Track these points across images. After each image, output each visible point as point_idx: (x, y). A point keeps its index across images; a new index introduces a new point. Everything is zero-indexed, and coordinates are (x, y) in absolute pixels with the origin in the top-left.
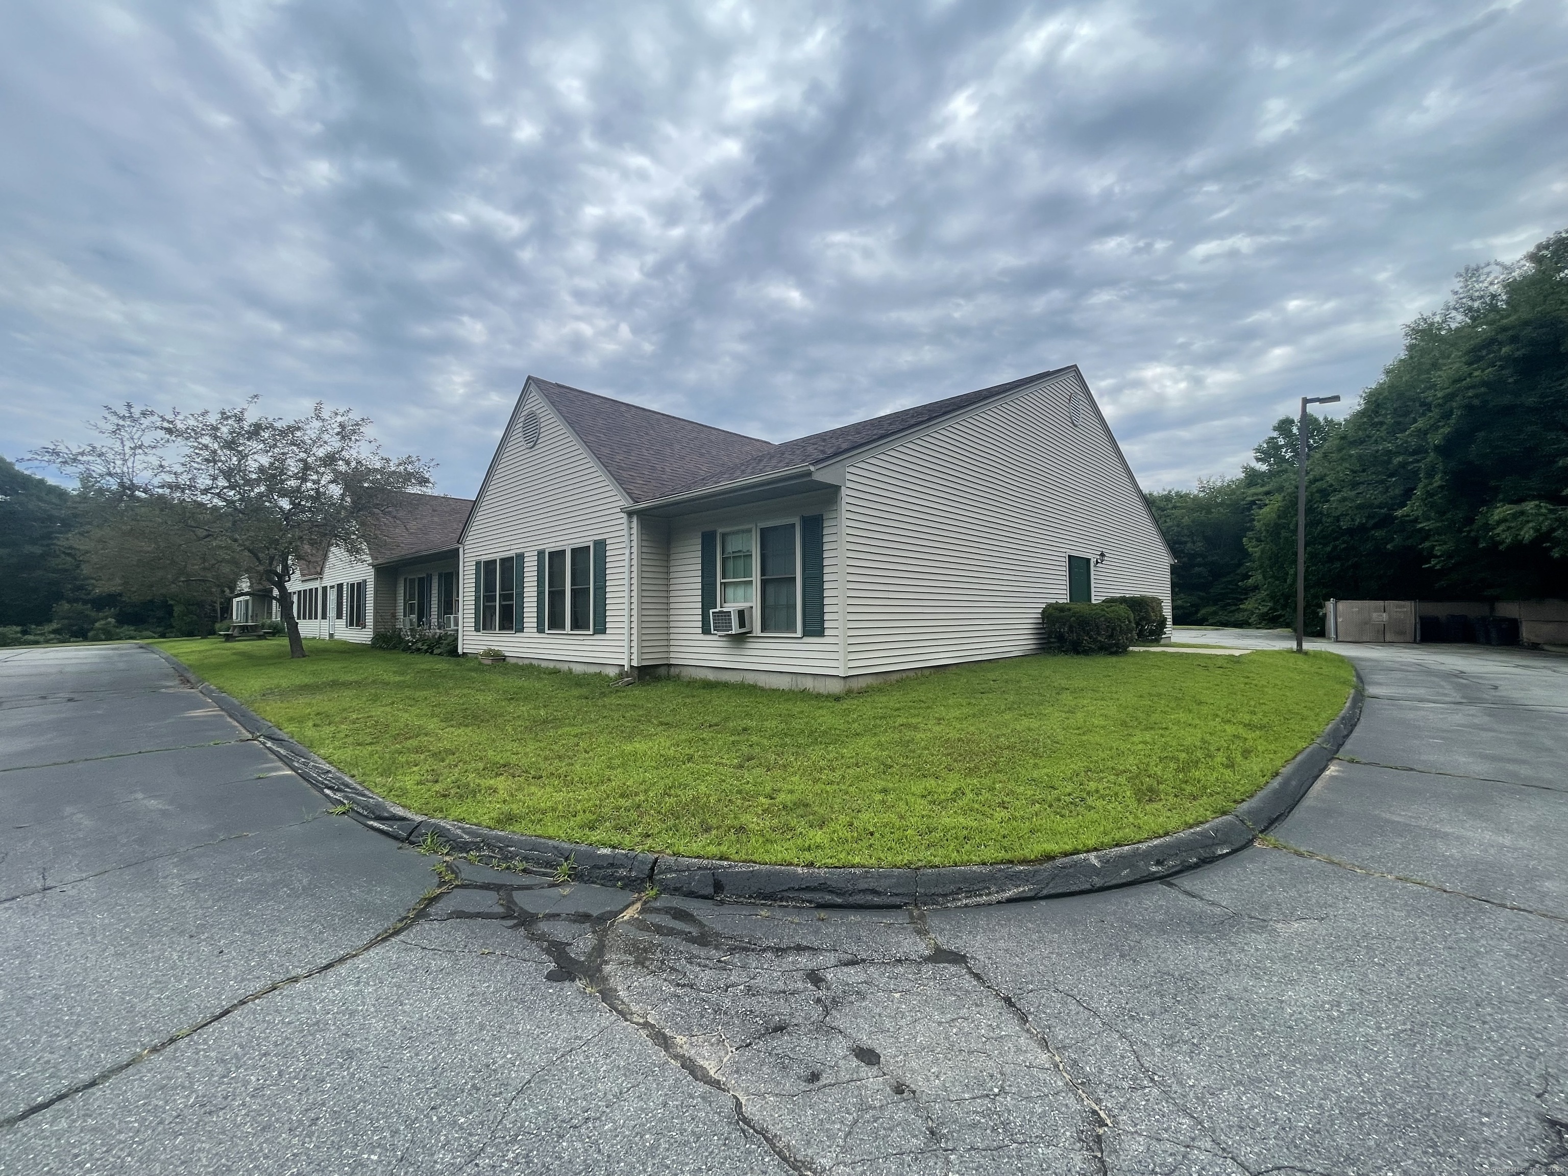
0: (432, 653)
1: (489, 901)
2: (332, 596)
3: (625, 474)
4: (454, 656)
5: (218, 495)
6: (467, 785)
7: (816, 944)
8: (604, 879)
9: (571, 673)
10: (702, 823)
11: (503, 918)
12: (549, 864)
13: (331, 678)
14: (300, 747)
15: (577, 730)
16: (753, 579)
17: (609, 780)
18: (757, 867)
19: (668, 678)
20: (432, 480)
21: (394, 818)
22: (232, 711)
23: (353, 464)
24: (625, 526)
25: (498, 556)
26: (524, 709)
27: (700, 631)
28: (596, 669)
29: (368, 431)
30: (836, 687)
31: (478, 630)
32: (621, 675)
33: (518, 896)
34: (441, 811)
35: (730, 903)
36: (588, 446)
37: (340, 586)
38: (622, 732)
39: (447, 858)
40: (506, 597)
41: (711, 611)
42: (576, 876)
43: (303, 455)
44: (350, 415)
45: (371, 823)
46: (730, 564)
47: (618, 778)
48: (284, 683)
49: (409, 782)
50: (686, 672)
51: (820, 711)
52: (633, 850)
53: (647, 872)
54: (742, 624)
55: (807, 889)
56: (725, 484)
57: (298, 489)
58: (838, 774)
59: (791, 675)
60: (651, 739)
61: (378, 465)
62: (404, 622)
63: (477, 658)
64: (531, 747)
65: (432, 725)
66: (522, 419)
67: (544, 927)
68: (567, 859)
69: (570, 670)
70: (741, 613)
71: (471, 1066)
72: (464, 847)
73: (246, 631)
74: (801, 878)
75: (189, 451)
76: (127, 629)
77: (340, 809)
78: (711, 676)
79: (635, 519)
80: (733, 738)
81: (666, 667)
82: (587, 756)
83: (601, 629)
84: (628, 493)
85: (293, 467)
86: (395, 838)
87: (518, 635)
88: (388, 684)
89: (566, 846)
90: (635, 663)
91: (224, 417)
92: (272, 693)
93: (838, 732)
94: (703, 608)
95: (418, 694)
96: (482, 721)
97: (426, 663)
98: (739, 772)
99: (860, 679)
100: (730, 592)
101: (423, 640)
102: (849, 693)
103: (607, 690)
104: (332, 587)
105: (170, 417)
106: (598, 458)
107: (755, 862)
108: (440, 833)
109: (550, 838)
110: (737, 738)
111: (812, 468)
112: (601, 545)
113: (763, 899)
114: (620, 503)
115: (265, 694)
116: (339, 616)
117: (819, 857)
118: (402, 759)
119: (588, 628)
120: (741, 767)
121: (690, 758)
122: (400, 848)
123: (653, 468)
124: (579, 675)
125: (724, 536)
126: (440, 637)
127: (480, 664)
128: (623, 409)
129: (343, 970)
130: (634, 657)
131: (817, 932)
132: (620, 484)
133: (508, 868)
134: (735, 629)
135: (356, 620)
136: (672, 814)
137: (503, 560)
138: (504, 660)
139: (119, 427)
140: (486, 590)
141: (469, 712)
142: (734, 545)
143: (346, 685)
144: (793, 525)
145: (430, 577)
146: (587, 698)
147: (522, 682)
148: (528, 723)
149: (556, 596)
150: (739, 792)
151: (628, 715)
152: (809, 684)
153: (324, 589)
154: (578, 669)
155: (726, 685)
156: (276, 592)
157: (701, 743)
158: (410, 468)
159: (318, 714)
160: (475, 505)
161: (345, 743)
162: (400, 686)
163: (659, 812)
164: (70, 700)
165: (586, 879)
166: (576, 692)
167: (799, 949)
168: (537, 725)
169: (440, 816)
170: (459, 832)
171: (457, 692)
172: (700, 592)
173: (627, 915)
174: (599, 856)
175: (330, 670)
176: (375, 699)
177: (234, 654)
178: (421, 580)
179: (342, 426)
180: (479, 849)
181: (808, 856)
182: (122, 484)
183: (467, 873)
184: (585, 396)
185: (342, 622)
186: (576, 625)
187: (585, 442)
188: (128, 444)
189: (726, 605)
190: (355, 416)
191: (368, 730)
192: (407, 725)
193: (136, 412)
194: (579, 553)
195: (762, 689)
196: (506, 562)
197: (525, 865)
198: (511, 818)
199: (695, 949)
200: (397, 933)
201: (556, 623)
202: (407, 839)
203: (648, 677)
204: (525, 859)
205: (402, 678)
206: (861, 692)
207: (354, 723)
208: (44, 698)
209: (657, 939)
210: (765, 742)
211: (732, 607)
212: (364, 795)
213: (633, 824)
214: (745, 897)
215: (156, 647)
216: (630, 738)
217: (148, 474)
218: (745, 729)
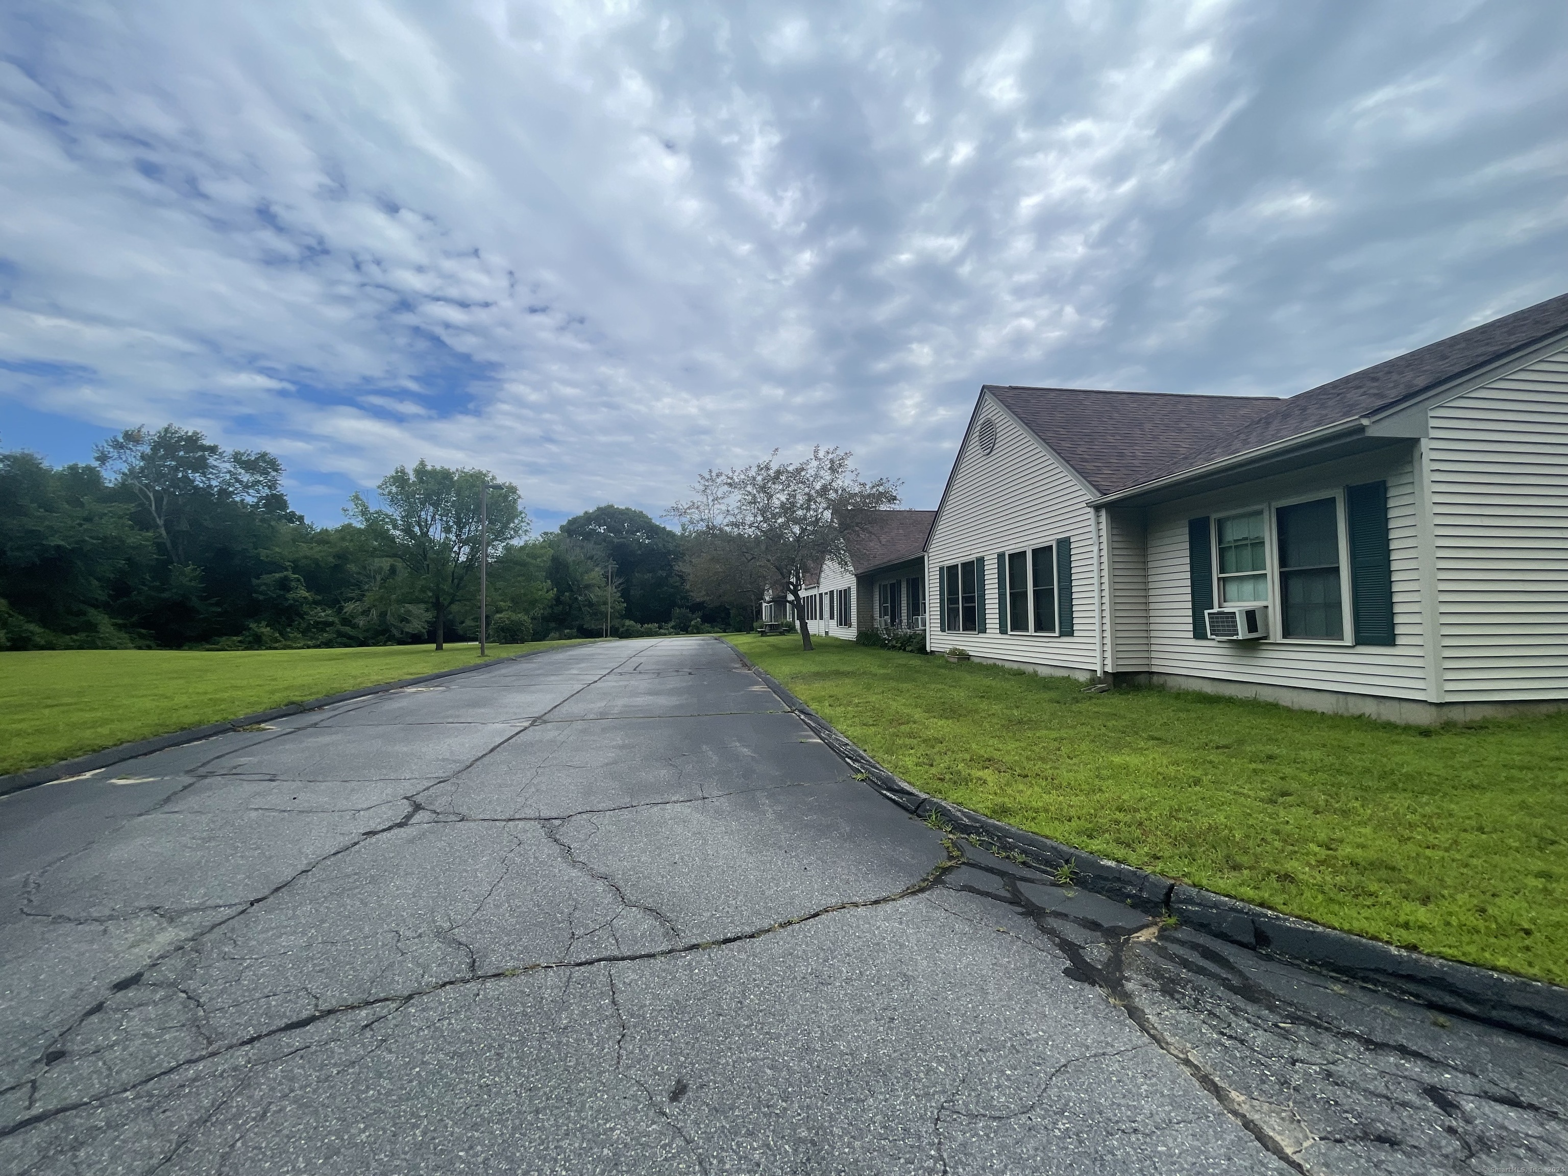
0: (905, 650)
1: (994, 884)
2: (826, 601)
3: (1089, 466)
4: (922, 653)
5: (757, 527)
6: (959, 772)
7: (1435, 1055)
8: (1110, 891)
9: (1037, 675)
10: (1228, 858)
11: (1011, 903)
12: (1048, 863)
13: (834, 668)
14: (824, 721)
15: (1054, 734)
16: (1268, 571)
17: (1100, 790)
18: (1320, 929)
19: (1150, 687)
20: (898, 497)
21: (902, 792)
22: (776, 689)
23: (840, 492)
24: (1092, 522)
25: (959, 561)
26: (996, 708)
27: (1191, 635)
28: (1065, 673)
29: (850, 463)
30: (1424, 717)
31: (943, 630)
32: (1094, 681)
33: (1022, 886)
34: (940, 793)
35: (1280, 961)
36: (1047, 443)
37: (832, 592)
38: (1106, 742)
39: (951, 836)
40: (968, 599)
41: (1206, 612)
42: (1078, 881)
43: (807, 490)
44: (838, 452)
45: (885, 792)
46: (1231, 556)
47: (1111, 791)
48: (804, 670)
49: (909, 762)
50: (1171, 682)
51: (1395, 746)
52: (1141, 869)
53: (1162, 897)
54: (1252, 626)
55: (1410, 978)
56: (1221, 460)
57: (805, 518)
58: (1444, 838)
59: (1335, 696)
60: (1142, 754)
61: (857, 490)
62: (880, 622)
63: (943, 656)
64: (1012, 745)
65: (918, 714)
66: (979, 428)
67: (1053, 923)
68: (1067, 862)
69: (1035, 672)
70: (1251, 615)
71: (1006, 1028)
72: (965, 830)
73: (774, 629)
74: (1398, 960)
75: (740, 497)
76: (707, 626)
77: (859, 776)
78: (1208, 689)
79: (1103, 513)
80: (1254, 766)
81: (1147, 676)
82: (1071, 762)
83: (1068, 631)
84: (1094, 486)
85: (800, 499)
86: (905, 809)
87: (981, 635)
88: (876, 675)
89: (1065, 848)
90: (1109, 669)
91: (760, 469)
92: (797, 677)
93: (1435, 779)
94: (1194, 609)
95: (901, 685)
96: (960, 715)
97: (901, 658)
98: (1270, 809)
99: (1469, 709)
100: (1232, 589)
101: (896, 638)
102: (1448, 727)
103: (1080, 696)
104: (826, 593)
105: (731, 474)
106: (1059, 454)
107: (1317, 923)
108: (943, 812)
109: (1047, 837)
110: (1261, 766)
111: (1365, 422)
112: (1064, 544)
113: (1333, 971)
114: (1085, 498)
115: (794, 677)
116: (832, 617)
117: (1425, 940)
118: (899, 742)
119: (1053, 630)
120: (1273, 802)
121: (1197, 782)
122: (910, 818)
123: (1121, 455)
124: (1045, 678)
125: (1220, 523)
126: (910, 636)
127: (947, 661)
128: (1082, 397)
129: (888, 907)
130: (1108, 662)
131: (1435, 1039)
132: (1084, 477)
133: (1008, 857)
134: (1242, 633)
135: (844, 621)
136: (1184, 840)
137: (964, 565)
138: (969, 659)
139: (706, 487)
140: (949, 594)
141: (947, 706)
142: (1234, 533)
143: (846, 674)
144: (1333, 500)
145: (899, 583)
146: (1058, 702)
147: (988, 681)
148: (1003, 722)
149: (1018, 598)
150: (1277, 832)
151: (1110, 724)
152: (1370, 709)
153: (821, 595)
154: (1043, 672)
155: (1230, 701)
156: (791, 597)
157: (1208, 766)
158: (881, 489)
159: (830, 697)
160: (936, 515)
161: (854, 722)
162: (886, 678)
163: (1167, 835)
164: (690, 674)
165: (1091, 887)
166: (1047, 695)
167: (1403, 1051)
168: (1014, 725)
169: (940, 797)
170: (959, 814)
171: (933, 686)
172: (1189, 590)
173: (1144, 936)
174: (1103, 866)
175: (833, 662)
176: (868, 687)
177: (769, 646)
178: (892, 585)
179: (832, 461)
180: (979, 834)
181: (1411, 937)
182: (708, 526)
183: (971, 854)
184: (1039, 393)
185: (834, 623)
186: (1039, 627)
187: (1043, 440)
188: (711, 498)
189: (1226, 604)
190: (841, 453)
191: (869, 714)
192: (898, 713)
193: (714, 474)
194: (1042, 554)
195: (1288, 710)
196: (968, 566)
197: (1023, 858)
198: (1004, 811)
199: (1238, 1000)
200: (922, 890)
201: (1019, 624)
202: (915, 812)
203: (1124, 685)
204: (1023, 852)
205: (885, 671)
206: (1471, 728)
207: (857, 706)
208: (678, 671)
209: (1184, 973)
210: (1304, 776)
211: (1236, 607)
212: (877, 768)
213: (1136, 841)
214: (1304, 961)
215: (724, 639)
216: (1117, 747)
217: (720, 517)
218: (1270, 757)
